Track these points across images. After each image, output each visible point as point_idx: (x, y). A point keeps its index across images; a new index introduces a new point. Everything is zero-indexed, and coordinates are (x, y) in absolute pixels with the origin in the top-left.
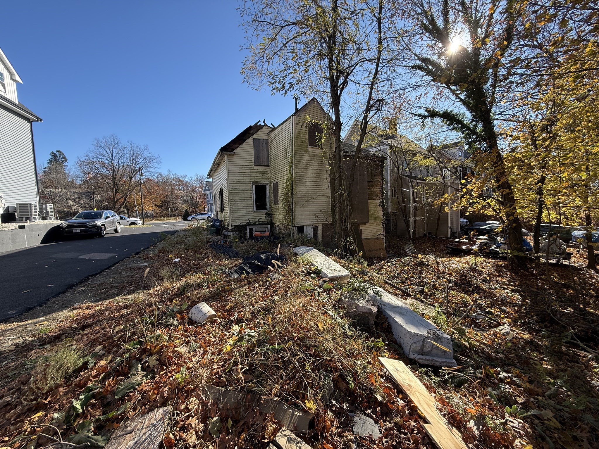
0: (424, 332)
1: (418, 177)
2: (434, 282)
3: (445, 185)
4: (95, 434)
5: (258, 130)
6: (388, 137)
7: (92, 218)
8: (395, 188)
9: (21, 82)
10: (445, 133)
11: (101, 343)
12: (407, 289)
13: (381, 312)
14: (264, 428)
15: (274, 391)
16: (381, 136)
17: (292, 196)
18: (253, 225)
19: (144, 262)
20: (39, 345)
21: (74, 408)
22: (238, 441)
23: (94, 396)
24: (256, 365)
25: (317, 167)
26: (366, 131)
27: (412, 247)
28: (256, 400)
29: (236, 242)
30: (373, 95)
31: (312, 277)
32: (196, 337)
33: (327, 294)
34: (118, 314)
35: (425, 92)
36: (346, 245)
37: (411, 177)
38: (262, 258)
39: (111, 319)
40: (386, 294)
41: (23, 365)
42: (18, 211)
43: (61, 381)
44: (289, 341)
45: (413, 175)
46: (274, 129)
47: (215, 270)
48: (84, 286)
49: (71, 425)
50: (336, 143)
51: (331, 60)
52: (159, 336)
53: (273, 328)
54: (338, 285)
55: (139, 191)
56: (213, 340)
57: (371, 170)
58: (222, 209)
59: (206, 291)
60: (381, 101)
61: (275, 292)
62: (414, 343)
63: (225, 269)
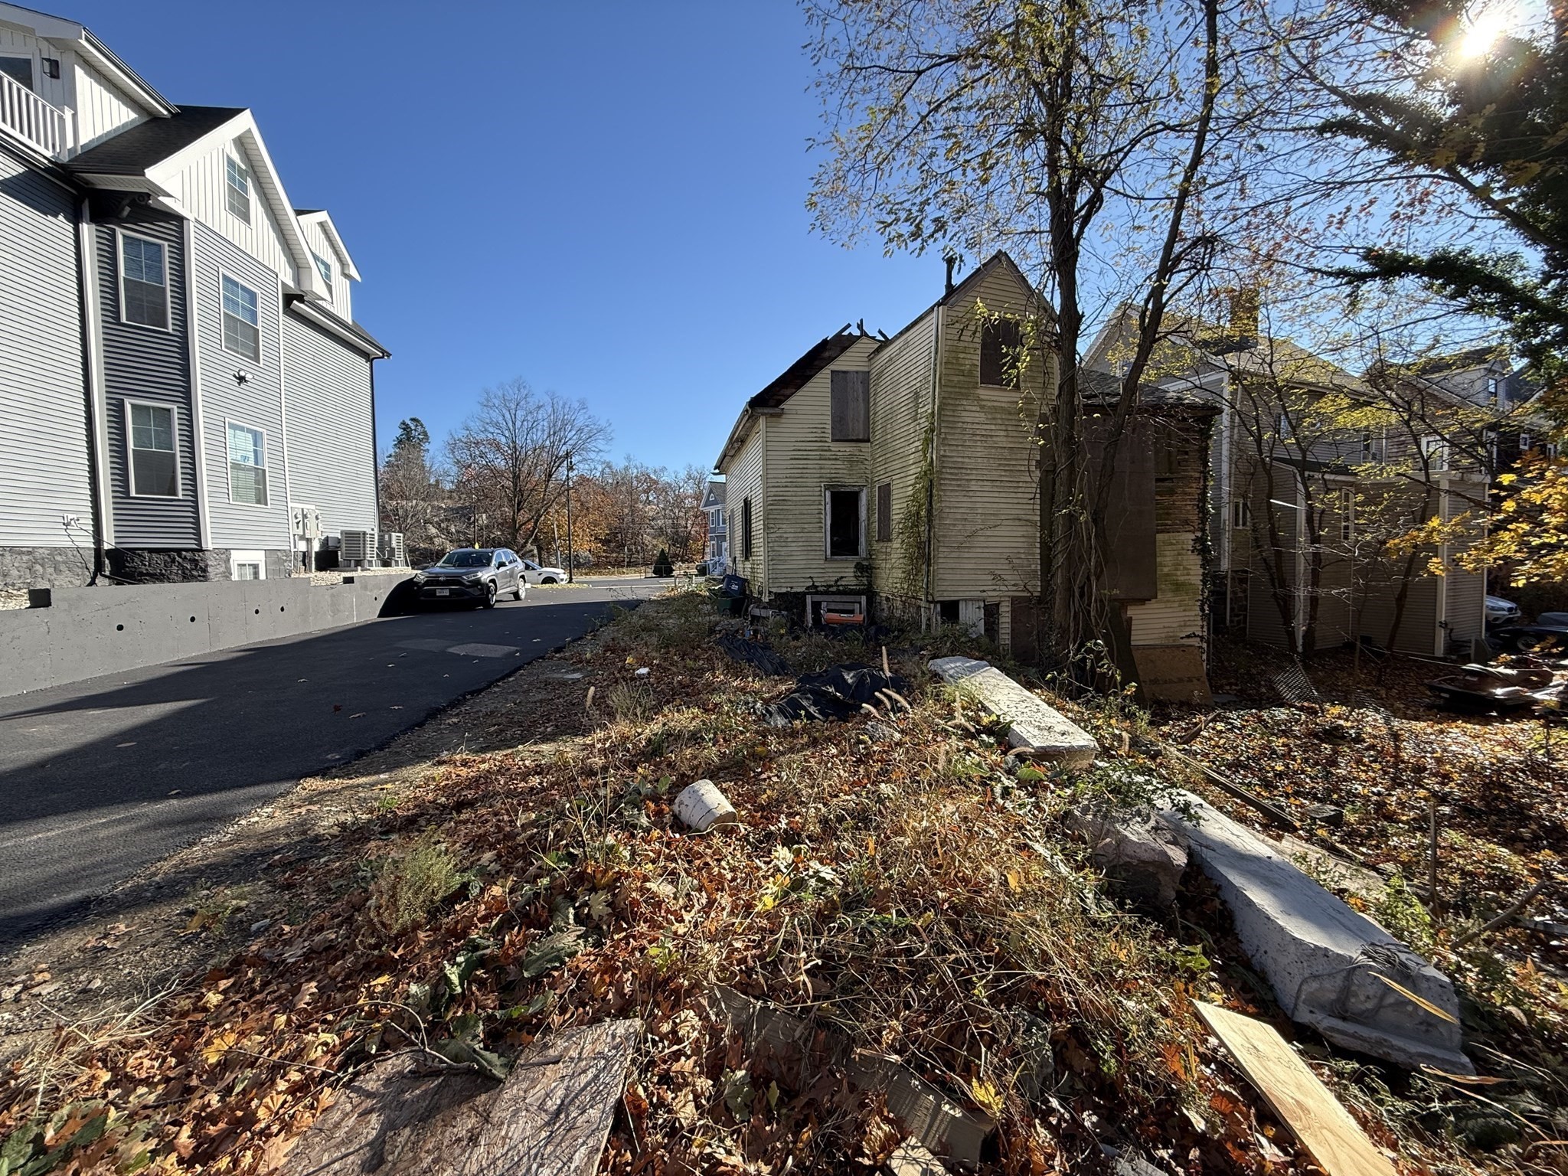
0: (1352, 950)
1: (1326, 465)
2: (1379, 794)
3: (1431, 488)
4: (486, 1048)
5: (844, 349)
6: (1224, 346)
7: (471, 566)
8: (1245, 497)
9: (358, 278)
10: (1433, 323)
11: (492, 847)
12: (1281, 807)
13: (1199, 867)
14: (860, 1127)
15: (887, 1037)
16: (1205, 344)
17: (930, 522)
18: (822, 593)
19: (574, 671)
20: (381, 833)
21: (447, 981)
22: (795, 1142)
23: (482, 962)
24: (841, 958)
25: (1002, 441)
26: (1156, 332)
27: (1301, 678)
28: (839, 1048)
29: (782, 636)
30: (1181, 228)
31: (982, 743)
32: (689, 862)
33: (1030, 795)
34: (523, 784)
35: (1366, 201)
36: (1084, 660)
37: (1304, 465)
38: (845, 681)
39: (510, 794)
40: (1214, 813)
41: (355, 869)
42: (344, 546)
43: (421, 916)
44: (926, 909)
45: (1310, 458)
46: (886, 343)
47: (731, 702)
48: (457, 715)
49: (440, 1017)
50: (1063, 373)
51: (1054, 142)
52: (611, 848)
53: (886, 870)
54: (1061, 773)
55: (564, 506)
56: (729, 876)
57: (1169, 445)
58: (748, 551)
59: (711, 753)
60: (1208, 241)
61: (884, 772)
62: (1315, 977)
63: (755, 702)
